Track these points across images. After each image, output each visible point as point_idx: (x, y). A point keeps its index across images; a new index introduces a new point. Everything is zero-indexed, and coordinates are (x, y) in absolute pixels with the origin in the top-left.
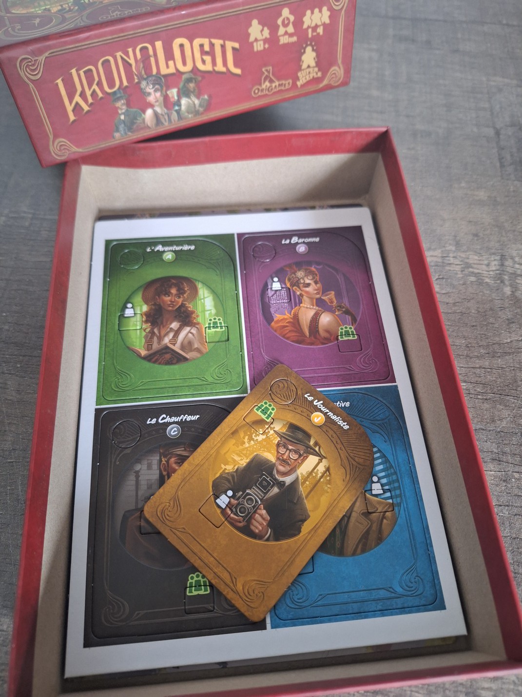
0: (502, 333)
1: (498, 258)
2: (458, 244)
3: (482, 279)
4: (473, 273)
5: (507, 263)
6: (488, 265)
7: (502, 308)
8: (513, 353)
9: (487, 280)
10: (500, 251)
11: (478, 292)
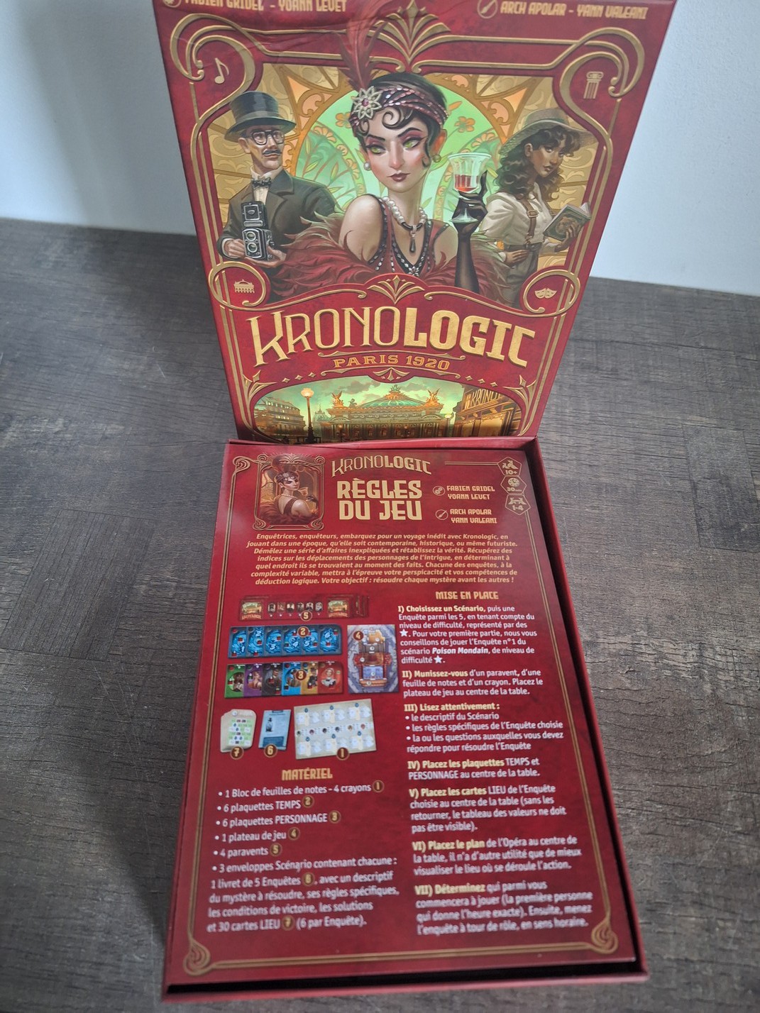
0: (702, 742)
1: (696, 647)
2: (650, 629)
3: (678, 674)
4: (667, 665)
5: (706, 654)
6: (685, 656)
7: (702, 711)
8: (715, 768)
9: (684, 675)
10: (698, 638)
11: (674, 689)
